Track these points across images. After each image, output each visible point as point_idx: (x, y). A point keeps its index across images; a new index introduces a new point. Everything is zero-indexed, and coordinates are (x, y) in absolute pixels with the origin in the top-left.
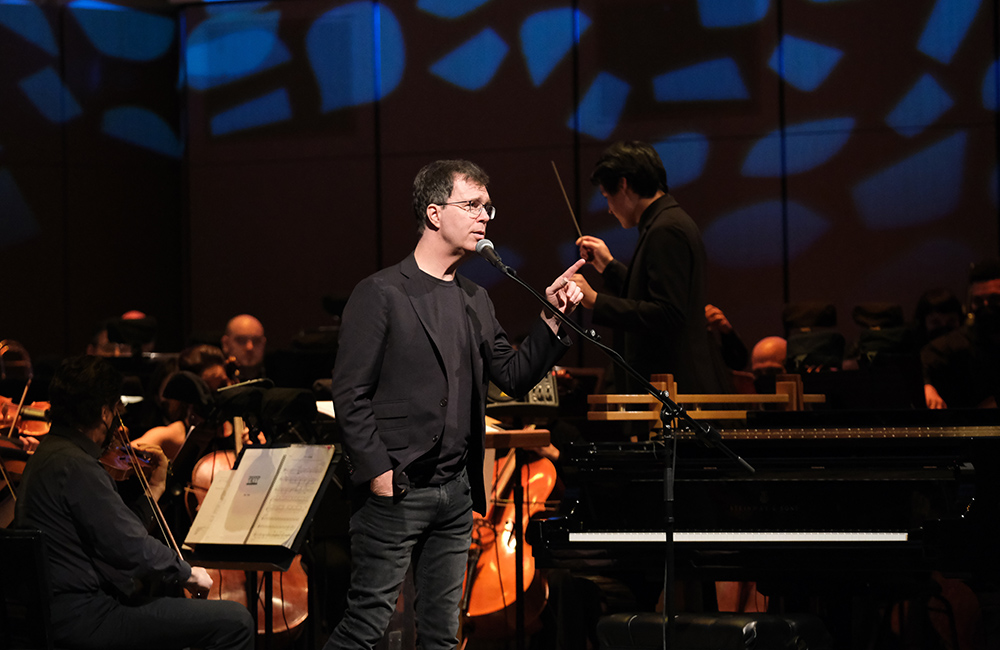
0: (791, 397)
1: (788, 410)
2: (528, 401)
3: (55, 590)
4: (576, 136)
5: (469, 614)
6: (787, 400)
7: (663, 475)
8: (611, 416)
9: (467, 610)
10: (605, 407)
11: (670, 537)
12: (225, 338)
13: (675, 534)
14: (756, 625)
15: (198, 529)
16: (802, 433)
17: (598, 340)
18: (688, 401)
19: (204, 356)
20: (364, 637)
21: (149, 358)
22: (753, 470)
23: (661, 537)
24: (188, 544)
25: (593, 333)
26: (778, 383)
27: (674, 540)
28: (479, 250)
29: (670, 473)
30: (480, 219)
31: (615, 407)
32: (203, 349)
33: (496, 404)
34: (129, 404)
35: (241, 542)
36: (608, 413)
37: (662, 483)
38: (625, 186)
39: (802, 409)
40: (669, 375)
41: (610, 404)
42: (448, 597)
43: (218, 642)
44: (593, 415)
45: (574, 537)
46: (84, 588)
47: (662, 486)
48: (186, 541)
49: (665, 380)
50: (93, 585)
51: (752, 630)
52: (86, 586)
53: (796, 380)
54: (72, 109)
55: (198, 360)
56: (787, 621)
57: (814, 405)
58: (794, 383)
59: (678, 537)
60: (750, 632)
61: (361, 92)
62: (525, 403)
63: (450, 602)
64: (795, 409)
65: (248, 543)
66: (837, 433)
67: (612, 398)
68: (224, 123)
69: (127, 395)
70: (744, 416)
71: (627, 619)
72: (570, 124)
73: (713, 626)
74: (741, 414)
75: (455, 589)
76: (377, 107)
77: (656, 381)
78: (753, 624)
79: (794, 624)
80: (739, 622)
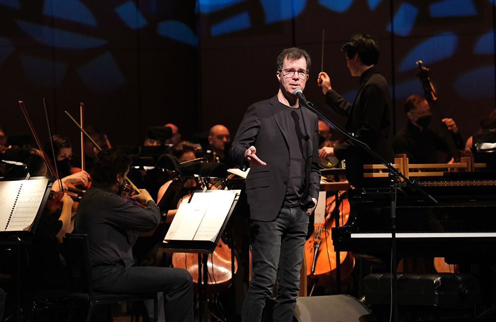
0: (468, 164)
1: (466, 171)
2: (341, 168)
3: (93, 264)
4: (392, 35)
5: (315, 274)
6: (466, 166)
7: (390, 205)
8: (375, 175)
9: (314, 272)
10: (372, 171)
11: (394, 235)
12: (210, 137)
13: (396, 234)
14: (441, 279)
15: (171, 233)
16: (468, 183)
17: (356, 138)
18: (414, 167)
19: (184, 146)
20: (265, 285)
21: (168, 146)
22: (437, 202)
23: (389, 235)
24: (166, 240)
25: (353, 134)
26: (462, 158)
27: (396, 237)
28: (295, 94)
29: (394, 204)
30: (293, 78)
31: (377, 171)
32: (184, 143)
33: (325, 169)
34: (148, 170)
35: (191, 239)
36: (374, 173)
37: (390, 208)
38: (357, 56)
39: (474, 171)
40: (404, 154)
41: (375, 169)
42: (294, 268)
43: (175, 288)
44: (366, 175)
45: (353, 236)
46: (110, 263)
47: (390, 210)
48: (165, 239)
49: (402, 157)
50: (114, 262)
51: (439, 281)
52: (110, 262)
53: (470, 156)
54: (142, 22)
55: (181, 148)
56: (457, 277)
57: (481, 169)
58: (469, 158)
59: (398, 235)
60: (438, 283)
61: (286, 14)
62: (340, 169)
63: (296, 271)
64: (470, 171)
65: (194, 240)
66: (485, 183)
67: (375, 166)
68: (217, 30)
69: (147, 166)
70: (442, 175)
71: (377, 277)
72: (389, 28)
73: (419, 279)
74: (441, 174)
75: (298, 264)
76: (293, 21)
77: (398, 157)
78: (439, 278)
79: (460, 278)
80: (432, 278)
